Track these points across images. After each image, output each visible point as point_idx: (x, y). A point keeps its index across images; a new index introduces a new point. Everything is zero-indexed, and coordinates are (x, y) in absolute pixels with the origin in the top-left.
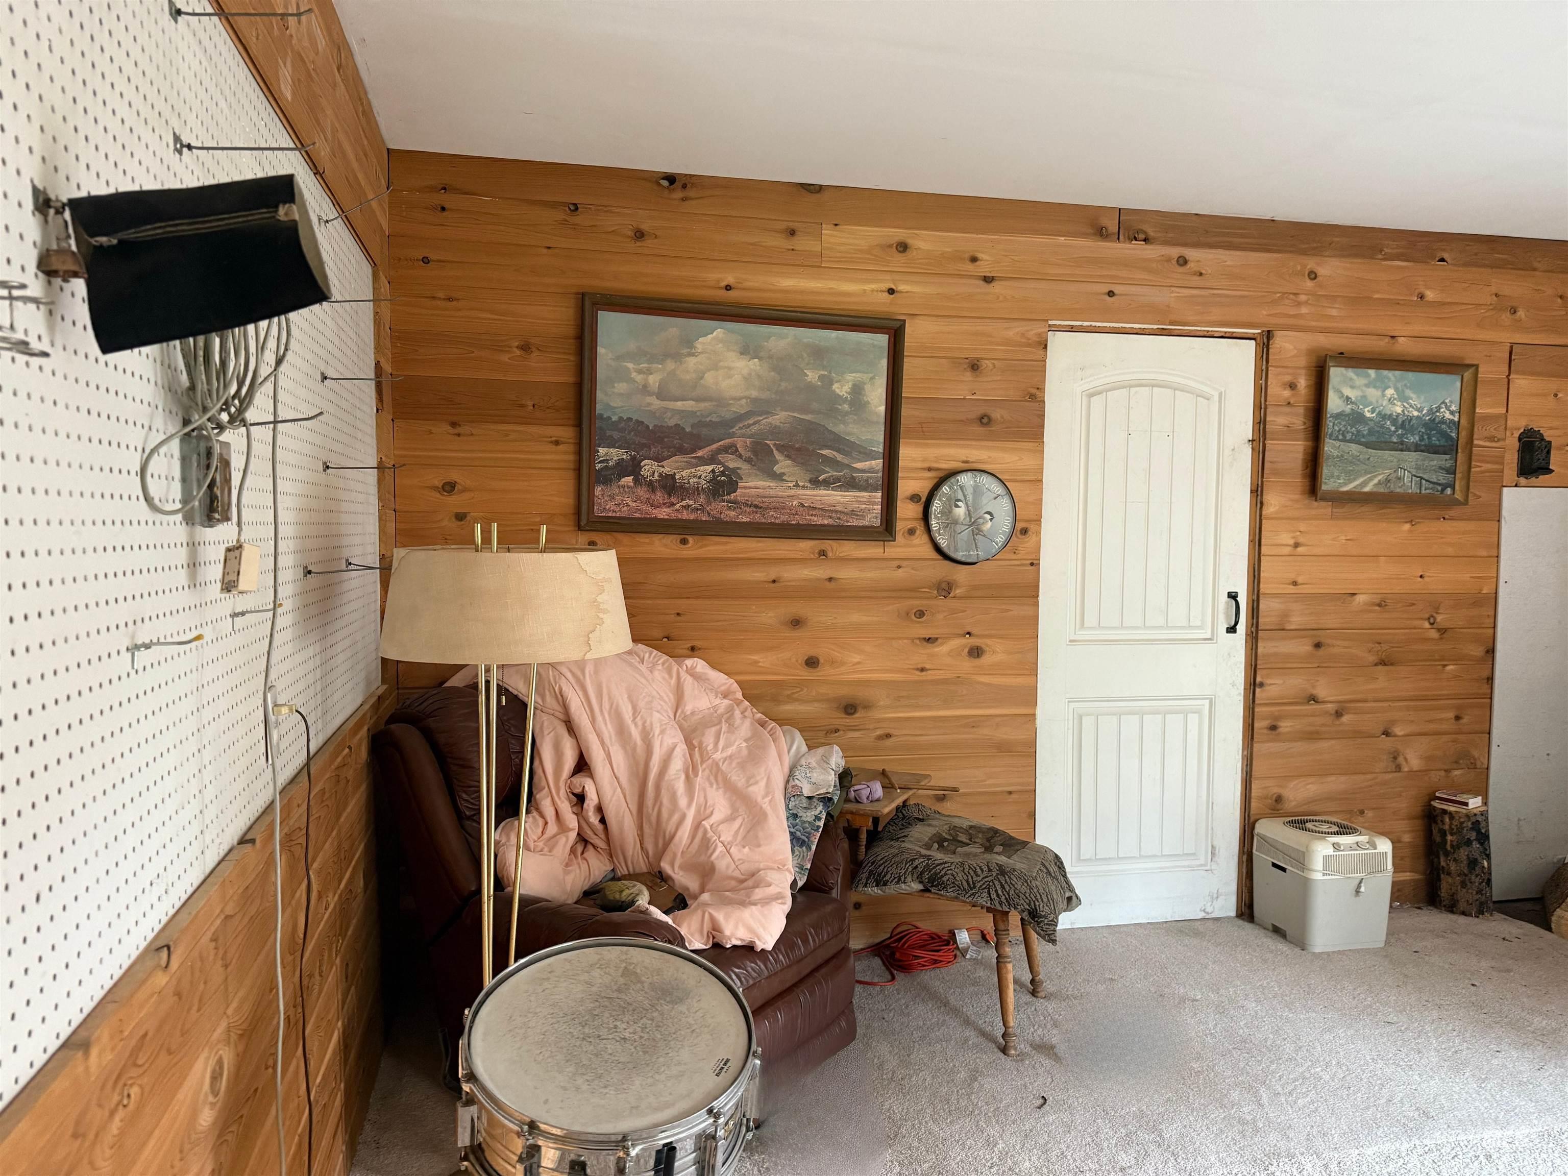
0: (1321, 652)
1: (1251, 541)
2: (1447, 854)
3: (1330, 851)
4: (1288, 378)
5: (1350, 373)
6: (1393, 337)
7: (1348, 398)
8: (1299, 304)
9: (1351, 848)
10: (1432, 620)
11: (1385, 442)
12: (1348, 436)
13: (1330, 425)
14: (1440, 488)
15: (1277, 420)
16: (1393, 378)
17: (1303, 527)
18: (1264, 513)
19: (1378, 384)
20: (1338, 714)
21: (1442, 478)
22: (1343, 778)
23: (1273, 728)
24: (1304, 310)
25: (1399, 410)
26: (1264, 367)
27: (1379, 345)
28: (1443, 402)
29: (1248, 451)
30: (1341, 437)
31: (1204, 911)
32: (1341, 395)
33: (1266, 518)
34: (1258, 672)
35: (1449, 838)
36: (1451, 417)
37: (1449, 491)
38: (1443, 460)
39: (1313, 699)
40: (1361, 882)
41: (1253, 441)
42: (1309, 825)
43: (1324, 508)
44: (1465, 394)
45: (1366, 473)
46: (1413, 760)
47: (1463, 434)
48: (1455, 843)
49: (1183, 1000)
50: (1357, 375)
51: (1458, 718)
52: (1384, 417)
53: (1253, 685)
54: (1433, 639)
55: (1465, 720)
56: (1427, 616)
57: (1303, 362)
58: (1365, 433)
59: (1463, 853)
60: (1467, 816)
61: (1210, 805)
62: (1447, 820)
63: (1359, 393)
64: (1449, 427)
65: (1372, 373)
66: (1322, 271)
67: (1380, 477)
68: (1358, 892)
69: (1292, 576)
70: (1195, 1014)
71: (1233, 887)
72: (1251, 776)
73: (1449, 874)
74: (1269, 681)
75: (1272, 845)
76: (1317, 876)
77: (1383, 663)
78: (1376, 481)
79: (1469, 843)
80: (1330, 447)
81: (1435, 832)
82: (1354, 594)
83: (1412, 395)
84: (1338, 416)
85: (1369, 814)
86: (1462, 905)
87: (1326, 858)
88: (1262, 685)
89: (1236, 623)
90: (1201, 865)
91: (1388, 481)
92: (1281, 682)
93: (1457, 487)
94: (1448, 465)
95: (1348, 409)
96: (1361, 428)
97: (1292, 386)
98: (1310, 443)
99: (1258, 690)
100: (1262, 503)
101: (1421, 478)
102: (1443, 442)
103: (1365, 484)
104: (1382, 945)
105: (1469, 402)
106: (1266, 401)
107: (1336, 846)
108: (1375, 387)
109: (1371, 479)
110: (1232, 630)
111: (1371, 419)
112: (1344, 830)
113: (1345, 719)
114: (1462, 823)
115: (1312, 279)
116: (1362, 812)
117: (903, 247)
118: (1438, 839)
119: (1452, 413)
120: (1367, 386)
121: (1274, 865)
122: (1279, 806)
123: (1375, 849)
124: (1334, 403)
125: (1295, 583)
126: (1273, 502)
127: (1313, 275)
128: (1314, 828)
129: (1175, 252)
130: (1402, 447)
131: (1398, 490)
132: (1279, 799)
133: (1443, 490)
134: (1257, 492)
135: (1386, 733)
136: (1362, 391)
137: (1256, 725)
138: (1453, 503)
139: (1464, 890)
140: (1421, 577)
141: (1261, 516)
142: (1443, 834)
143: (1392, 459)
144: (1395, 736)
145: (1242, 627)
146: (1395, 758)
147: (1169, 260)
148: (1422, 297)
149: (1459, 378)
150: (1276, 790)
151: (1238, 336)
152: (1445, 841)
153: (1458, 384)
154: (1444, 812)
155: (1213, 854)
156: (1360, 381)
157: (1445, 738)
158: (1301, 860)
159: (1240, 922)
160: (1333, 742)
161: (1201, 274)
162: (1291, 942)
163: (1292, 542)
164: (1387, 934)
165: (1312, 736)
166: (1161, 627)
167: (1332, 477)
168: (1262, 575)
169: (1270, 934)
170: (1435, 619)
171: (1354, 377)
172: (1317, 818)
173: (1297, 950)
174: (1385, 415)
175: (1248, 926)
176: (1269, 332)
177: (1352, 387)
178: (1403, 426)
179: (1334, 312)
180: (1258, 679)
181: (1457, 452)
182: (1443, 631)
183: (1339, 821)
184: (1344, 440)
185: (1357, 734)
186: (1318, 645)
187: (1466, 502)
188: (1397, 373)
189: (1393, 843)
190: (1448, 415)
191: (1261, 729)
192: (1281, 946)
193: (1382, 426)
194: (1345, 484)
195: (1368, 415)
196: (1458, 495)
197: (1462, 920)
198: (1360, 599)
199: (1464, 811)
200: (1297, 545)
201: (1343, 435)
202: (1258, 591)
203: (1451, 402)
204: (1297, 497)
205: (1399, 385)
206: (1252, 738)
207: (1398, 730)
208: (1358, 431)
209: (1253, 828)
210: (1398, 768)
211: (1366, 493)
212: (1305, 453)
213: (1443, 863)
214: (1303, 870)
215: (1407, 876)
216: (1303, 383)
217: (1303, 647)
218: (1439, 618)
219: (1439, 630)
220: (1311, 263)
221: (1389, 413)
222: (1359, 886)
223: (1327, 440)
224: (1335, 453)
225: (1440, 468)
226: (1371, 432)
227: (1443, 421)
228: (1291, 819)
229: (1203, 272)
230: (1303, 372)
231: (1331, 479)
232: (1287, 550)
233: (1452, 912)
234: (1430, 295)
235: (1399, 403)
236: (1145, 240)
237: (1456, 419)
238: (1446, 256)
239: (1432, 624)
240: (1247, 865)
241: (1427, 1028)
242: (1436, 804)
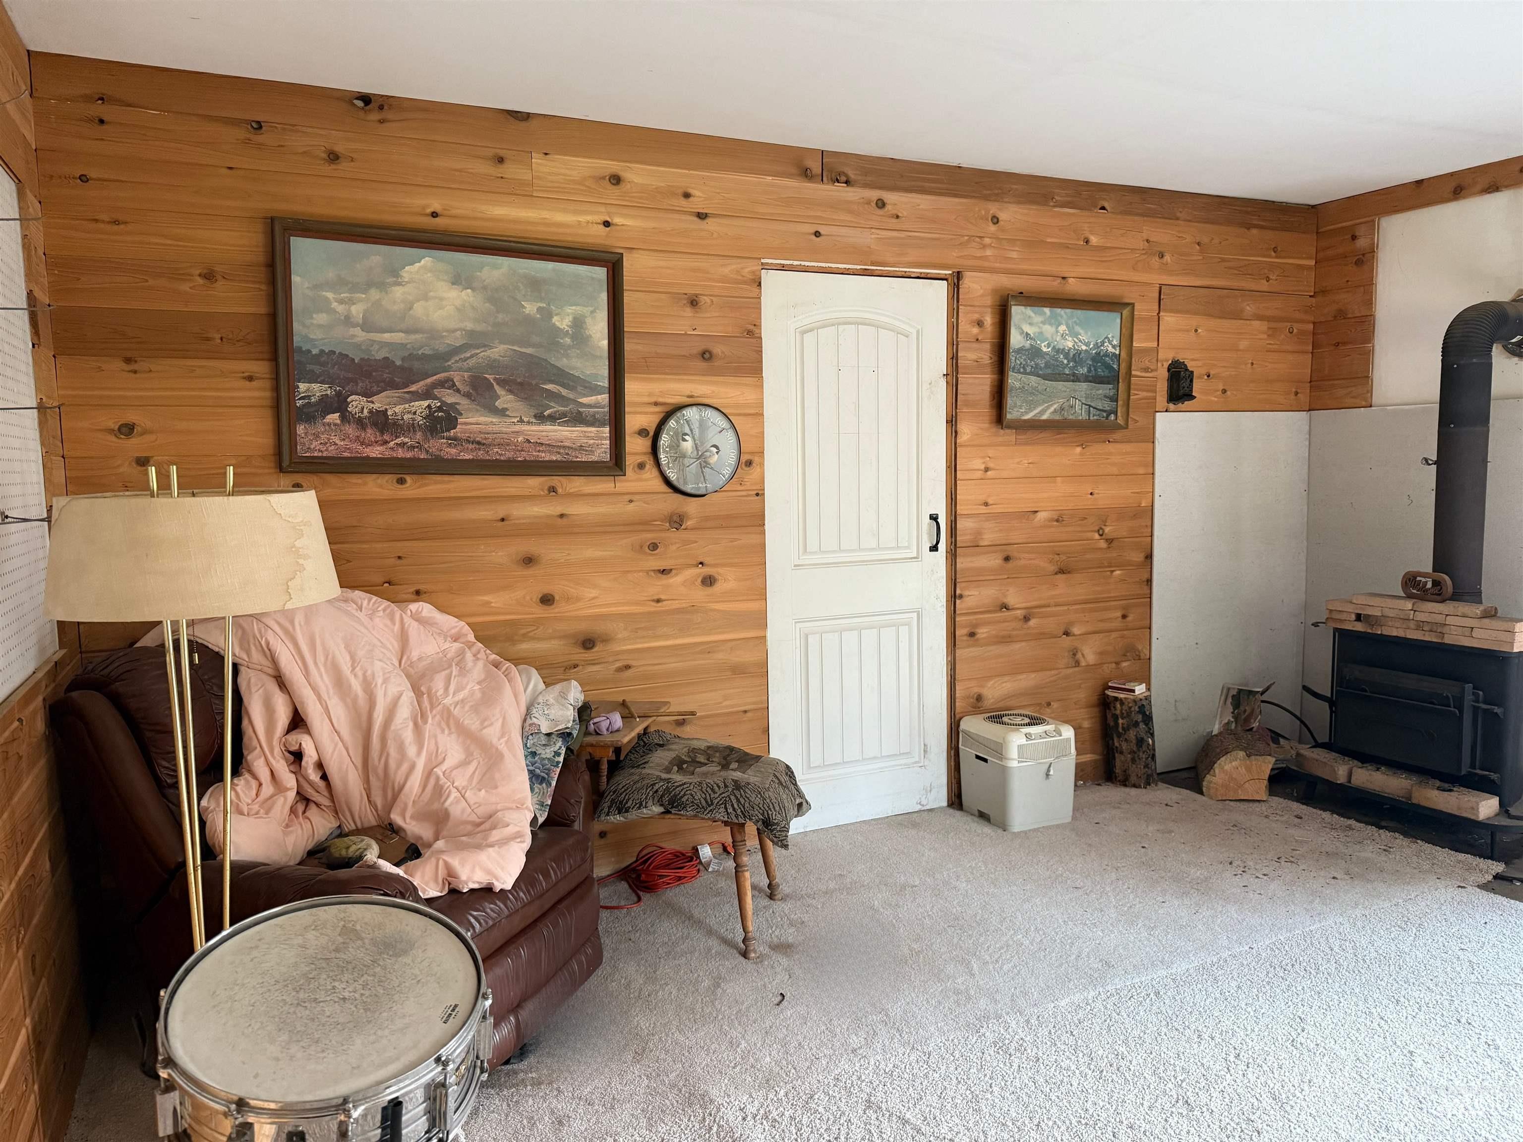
0: (1010, 565)
1: (948, 467)
2: (1119, 736)
3: (1023, 741)
4: (976, 316)
5: (1029, 311)
6: (1064, 278)
7: (1027, 334)
8: (984, 247)
9: (1041, 737)
10: (1101, 532)
11: (1059, 374)
12: (1028, 369)
13: (1012, 359)
14: (1105, 414)
15: (967, 356)
16: (1065, 316)
17: (991, 452)
18: (958, 441)
19: (1053, 321)
20: (1026, 619)
21: (1107, 405)
22: (1033, 675)
23: (972, 635)
24: (989, 252)
25: (1070, 344)
26: (955, 306)
27: (1051, 285)
28: (1107, 338)
29: (943, 383)
30: (1022, 370)
31: (920, 803)
32: (1022, 332)
33: (961, 446)
34: (958, 585)
35: (1120, 721)
36: (1113, 350)
37: (1112, 417)
38: (1106, 390)
39: (1005, 607)
40: (1050, 766)
41: (947, 375)
42: (1005, 719)
43: (1009, 435)
44: (1124, 330)
45: (1044, 402)
46: (1089, 655)
47: (1123, 366)
48: (1125, 726)
49: (903, 887)
50: (1035, 313)
51: (1124, 617)
52: (1058, 351)
53: (953, 597)
54: (1101, 549)
55: (1130, 619)
56: (1097, 528)
57: (989, 301)
58: (1042, 366)
59: (1132, 734)
60: (1135, 701)
61: (921, 706)
62: (1118, 706)
63: (1036, 330)
64: (1112, 360)
65: (1047, 310)
66: (1002, 216)
67: (1055, 406)
68: (1047, 775)
69: (982, 498)
70: (915, 899)
71: (944, 780)
72: (955, 679)
73: (1121, 753)
74: (966, 593)
75: (975, 739)
76: (1014, 764)
77: (1061, 571)
78: (1052, 409)
79: (1136, 724)
80: (1013, 380)
81: (1109, 716)
82: (1036, 512)
83: (1081, 331)
84: (1020, 351)
85: (1055, 705)
86: (1133, 779)
87: (1020, 747)
88: (961, 596)
89: (938, 542)
90: (916, 762)
91: (1062, 409)
92: (976, 593)
93: (1119, 414)
94: (1111, 394)
95: (1027, 344)
96: (1039, 361)
97: (980, 324)
98: (995, 376)
99: (958, 601)
100: (956, 432)
101: (1090, 406)
102: (1107, 373)
103: (1043, 412)
104: (1069, 820)
105: (1127, 337)
106: (957, 338)
107: (1028, 736)
108: (1051, 324)
109: (1048, 408)
110: (934, 548)
111: (1047, 354)
112: (1034, 721)
113: (1032, 622)
114: (1130, 708)
115: (994, 224)
116: (1049, 704)
117: (616, 180)
118: (1112, 724)
119: (1114, 347)
120: (1044, 323)
121: (978, 757)
122: (979, 704)
123: (1061, 735)
124: (1016, 340)
125: (986, 504)
126: (966, 430)
127: (995, 220)
128: (1010, 721)
129: (875, 194)
130: (1075, 378)
131: (1071, 417)
132: (979, 698)
133: (1107, 418)
134: (952, 422)
135: (1067, 633)
136: (1039, 327)
137: (957, 633)
138: (1116, 427)
139: (1134, 766)
140: (1091, 494)
141: (955, 444)
142: (1116, 718)
143: (1064, 389)
144: (1074, 635)
145: (942, 546)
146: (1074, 655)
147: (869, 203)
148: (1087, 242)
149: (1119, 315)
150: (976, 690)
151: (932, 276)
152: (1117, 724)
153: (1119, 321)
154: (1116, 699)
155: (925, 751)
156: (1038, 319)
157: (1114, 635)
158: (999, 750)
159: (951, 811)
160: (1023, 644)
161: (898, 217)
162: (994, 825)
163: (983, 467)
164: (1074, 810)
165: (1005, 640)
166: (873, 549)
167: (1015, 406)
168: (958, 497)
169: (976, 819)
170: (1104, 531)
171: (1032, 315)
172: (1012, 712)
173: (1000, 831)
174: (1059, 349)
175: (958, 813)
176: (958, 272)
177: (1031, 324)
178: (1074, 359)
179: (1014, 255)
180: (958, 592)
181: (1118, 382)
182: (1110, 541)
183: (1028, 713)
184: (1025, 373)
185: (1041, 636)
186: (1007, 559)
187: (1127, 428)
188: (1068, 311)
189: (1074, 729)
190: (1110, 349)
191: (962, 636)
192: (987, 829)
193: (1056, 360)
194: (1027, 413)
195: (1045, 349)
196: (1120, 421)
197: (1133, 791)
198: (1041, 516)
199: (1132, 697)
200: (987, 470)
201: (1024, 368)
202: (956, 512)
203: (1113, 337)
204: (987, 425)
205: (1070, 322)
206: (955, 645)
207: (1076, 630)
208: (1037, 365)
209: (958, 726)
210: (1077, 663)
211: (1044, 421)
212: (992, 386)
213: (1116, 744)
214: (1001, 759)
215: (1088, 757)
216: (989, 320)
217: (993, 561)
218: (1107, 530)
219: (1107, 540)
220: (993, 208)
221: (1061, 347)
222: (1049, 770)
223: (1011, 373)
224: (1017, 384)
225: (1105, 396)
226: (1047, 365)
227: (1106, 355)
228: (989, 715)
229: (900, 215)
230: (989, 310)
231: (1015, 410)
232: (979, 474)
233: (1125, 786)
234: (1094, 240)
235: (1070, 339)
236: (847, 182)
237: (1117, 352)
238: (1106, 205)
239: (1101, 535)
240: (955, 761)
241: (1108, 889)
242: (1110, 693)
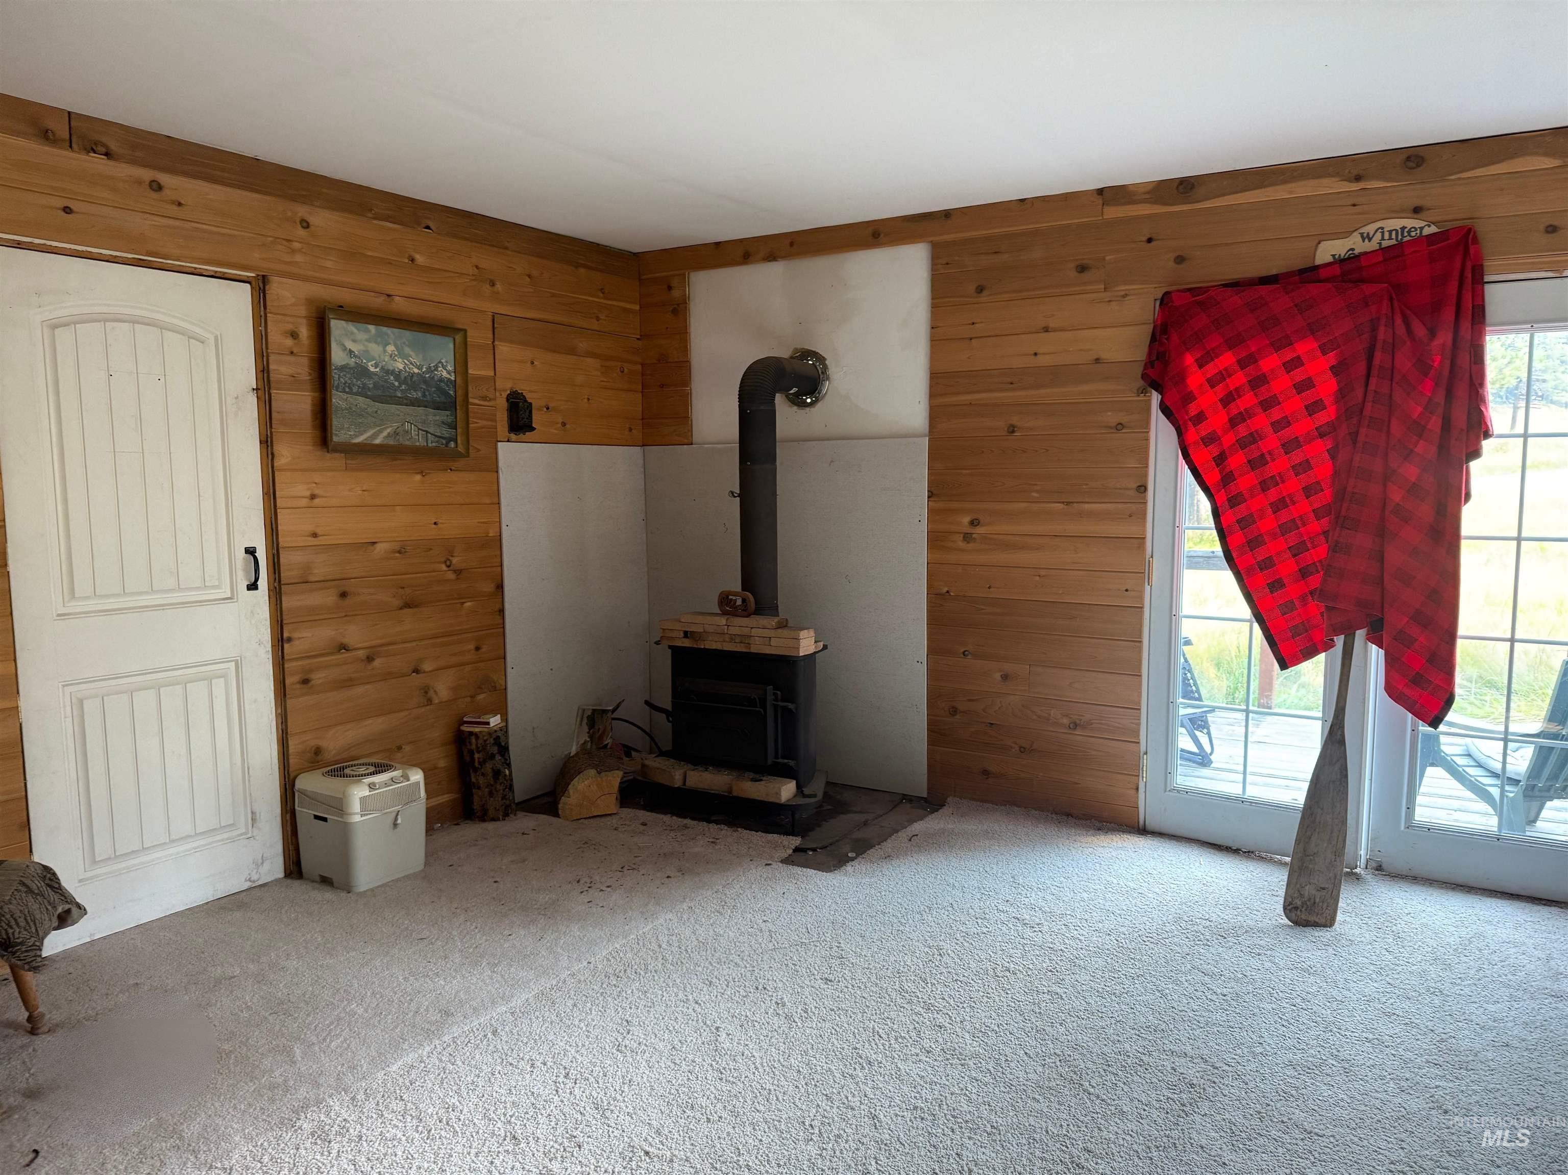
0: (348, 601)
1: (266, 494)
2: (476, 770)
3: (366, 792)
4: (290, 327)
5: (351, 327)
6: (389, 296)
7: (351, 352)
8: (293, 251)
9: (387, 785)
10: (448, 563)
11: (391, 397)
12: (355, 389)
13: (335, 377)
14: (444, 442)
15: (281, 368)
16: (392, 336)
17: (317, 477)
18: (275, 464)
19: (379, 339)
20: (370, 659)
21: (446, 432)
22: (380, 720)
23: (306, 681)
24: (299, 258)
25: (401, 366)
26: (262, 313)
27: (377, 302)
28: (440, 362)
29: (252, 400)
30: (347, 390)
31: (250, 880)
32: (345, 349)
33: (280, 470)
34: (284, 628)
35: (476, 756)
36: (448, 376)
37: (452, 445)
38: (445, 416)
39: (343, 647)
40: (397, 815)
41: (257, 389)
42: (347, 771)
43: (338, 460)
44: (457, 355)
45: (376, 425)
46: (442, 692)
47: (460, 392)
48: (481, 760)
50: (358, 330)
51: (478, 648)
52: (388, 372)
53: (280, 641)
54: (448, 581)
55: (483, 650)
56: (443, 560)
57: (302, 311)
58: (371, 386)
59: (488, 767)
60: (490, 734)
61: (246, 769)
62: (474, 741)
63: (361, 347)
64: (448, 386)
65: (372, 328)
66: (313, 220)
67: (388, 430)
68: (395, 824)
69: (310, 528)
71: (279, 848)
72: (287, 733)
73: (479, 788)
74: (296, 635)
75: (312, 798)
76: (356, 818)
77: (407, 605)
78: (385, 433)
79: (492, 757)
80: (337, 399)
81: (465, 752)
82: (374, 543)
83: (411, 353)
84: (343, 368)
85: (407, 748)
86: (491, 813)
87: (363, 799)
88: (289, 640)
89: (257, 579)
90: (242, 834)
91: (396, 433)
92: (309, 635)
93: (459, 441)
94: (449, 421)
95: (352, 362)
96: (366, 381)
97: (294, 335)
98: (317, 394)
99: (286, 646)
100: (273, 454)
101: (427, 432)
102: (443, 399)
103: (375, 436)
104: (421, 867)
105: (462, 363)
106: (267, 349)
107: (372, 786)
108: (376, 342)
109: (380, 432)
110: (253, 586)
111: (375, 374)
112: (380, 769)
113: (377, 663)
114: (485, 741)
115: (303, 227)
116: (400, 748)
118: (468, 759)
119: (449, 373)
120: (368, 340)
121: (317, 817)
122: (319, 758)
123: (409, 780)
124: (337, 356)
125: (315, 535)
126: (285, 454)
127: (305, 224)
128: (352, 773)
129: (147, 174)
130: (409, 401)
131: (407, 443)
132: (318, 751)
133: (447, 445)
134: (267, 443)
135: (416, 671)
136: (363, 345)
137: (288, 682)
138: (457, 456)
139: (492, 799)
140: (435, 523)
141: (273, 467)
142: (471, 753)
143: (398, 412)
144: (424, 672)
145: (263, 583)
146: (426, 693)
147: (139, 182)
148: (413, 260)
149: (452, 339)
150: (313, 743)
151: (233, 277)
152: (473, 759)
153: (451, 346)
154: (471, 733)
155: (254, 820)
156: (361, 336)
157: (468, 668)
158: (340, 806)
159: (289, 881)
160: (368, 686)
161: (180, 204)
162: (337, 888)
163: (308, 494)
164: (426, 856)
165: (347, 683)
166: (171, 591)
167: (342, 428)
168: (280, 528)
169: (317, 885)
170: (451, 562)
171: (355, 331)
172: (356, 762)
173: (343, 894)
174: (389, 370)
175: (296, 884)
176: (264, 276)
177: (354, 341)
178: (405, 381)
179: (329, 264)
180: (286, 635)
181: (456, 409)
182: (458, 572)
183: (377, 761)
184: (351, 393)
185: (387, 676)
186: (343, 595)
187: (467, 455)
188: (396, 330)
189: (424, 772)
190: (445, 374)
191: (293, 684)
193: (386, 381)
194: (356, 436)
195: (372, 369)
196: (461, 449)
197: (490, 826)
198: (381, 547)
199: (486, 730)
200: (313, 497)
201: (349, 387)
202: (278, 545)
203: (447, 362)
204: (311, 448)
205: (399, 343)
206: (285, 695)
207: (427, 666)
208: (364, 384)
209: (294, 785)
210: (430, 701)
211: (377, 445)
212: (313, 405)
213: (473, 780)
214: (342, 815)
215: (445, 798)
216: (304, 332)
217: (328, 598)
218: (455, 560)
219: (455, 571)
220: (302, 211)
221: (391, 368)
222: (396, 819)
223: (334, 392)
224: (344, 405)
225: (443, 423)
226: (376, 386)
227: (441, 380)
228: (330, 768)
229: (183, 202)
230: (304, 321)
231: (342, 432)
232: (304, 502)
233: (484, 821)
234: (420, 259)
235: (400, 360)
236: (107, 154)
237: (453, 378)
238: (431, 224)
239: (449, 566)
240: (291, 824)
241: (454, 932)
242: (465, 728)
